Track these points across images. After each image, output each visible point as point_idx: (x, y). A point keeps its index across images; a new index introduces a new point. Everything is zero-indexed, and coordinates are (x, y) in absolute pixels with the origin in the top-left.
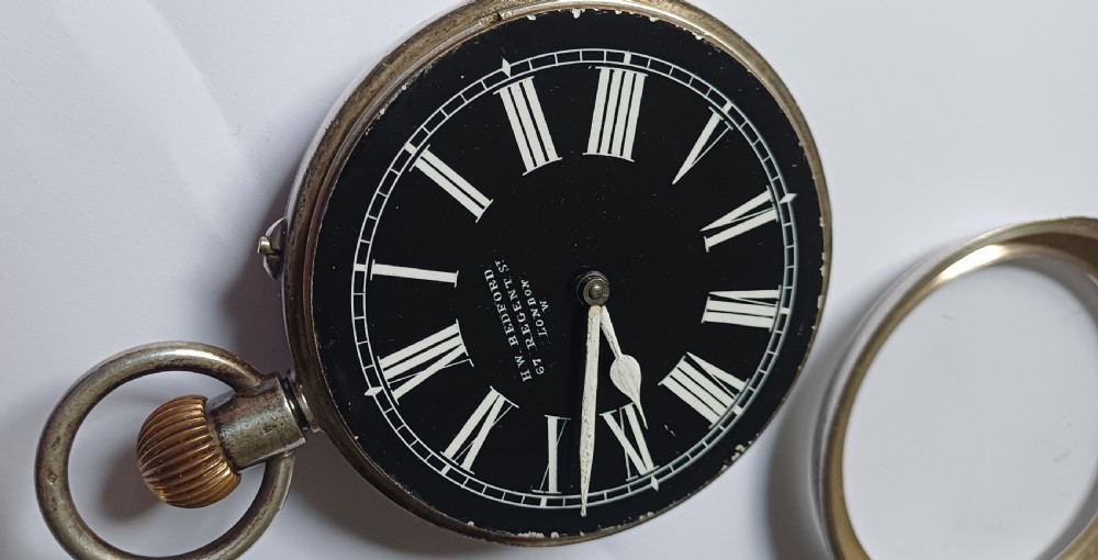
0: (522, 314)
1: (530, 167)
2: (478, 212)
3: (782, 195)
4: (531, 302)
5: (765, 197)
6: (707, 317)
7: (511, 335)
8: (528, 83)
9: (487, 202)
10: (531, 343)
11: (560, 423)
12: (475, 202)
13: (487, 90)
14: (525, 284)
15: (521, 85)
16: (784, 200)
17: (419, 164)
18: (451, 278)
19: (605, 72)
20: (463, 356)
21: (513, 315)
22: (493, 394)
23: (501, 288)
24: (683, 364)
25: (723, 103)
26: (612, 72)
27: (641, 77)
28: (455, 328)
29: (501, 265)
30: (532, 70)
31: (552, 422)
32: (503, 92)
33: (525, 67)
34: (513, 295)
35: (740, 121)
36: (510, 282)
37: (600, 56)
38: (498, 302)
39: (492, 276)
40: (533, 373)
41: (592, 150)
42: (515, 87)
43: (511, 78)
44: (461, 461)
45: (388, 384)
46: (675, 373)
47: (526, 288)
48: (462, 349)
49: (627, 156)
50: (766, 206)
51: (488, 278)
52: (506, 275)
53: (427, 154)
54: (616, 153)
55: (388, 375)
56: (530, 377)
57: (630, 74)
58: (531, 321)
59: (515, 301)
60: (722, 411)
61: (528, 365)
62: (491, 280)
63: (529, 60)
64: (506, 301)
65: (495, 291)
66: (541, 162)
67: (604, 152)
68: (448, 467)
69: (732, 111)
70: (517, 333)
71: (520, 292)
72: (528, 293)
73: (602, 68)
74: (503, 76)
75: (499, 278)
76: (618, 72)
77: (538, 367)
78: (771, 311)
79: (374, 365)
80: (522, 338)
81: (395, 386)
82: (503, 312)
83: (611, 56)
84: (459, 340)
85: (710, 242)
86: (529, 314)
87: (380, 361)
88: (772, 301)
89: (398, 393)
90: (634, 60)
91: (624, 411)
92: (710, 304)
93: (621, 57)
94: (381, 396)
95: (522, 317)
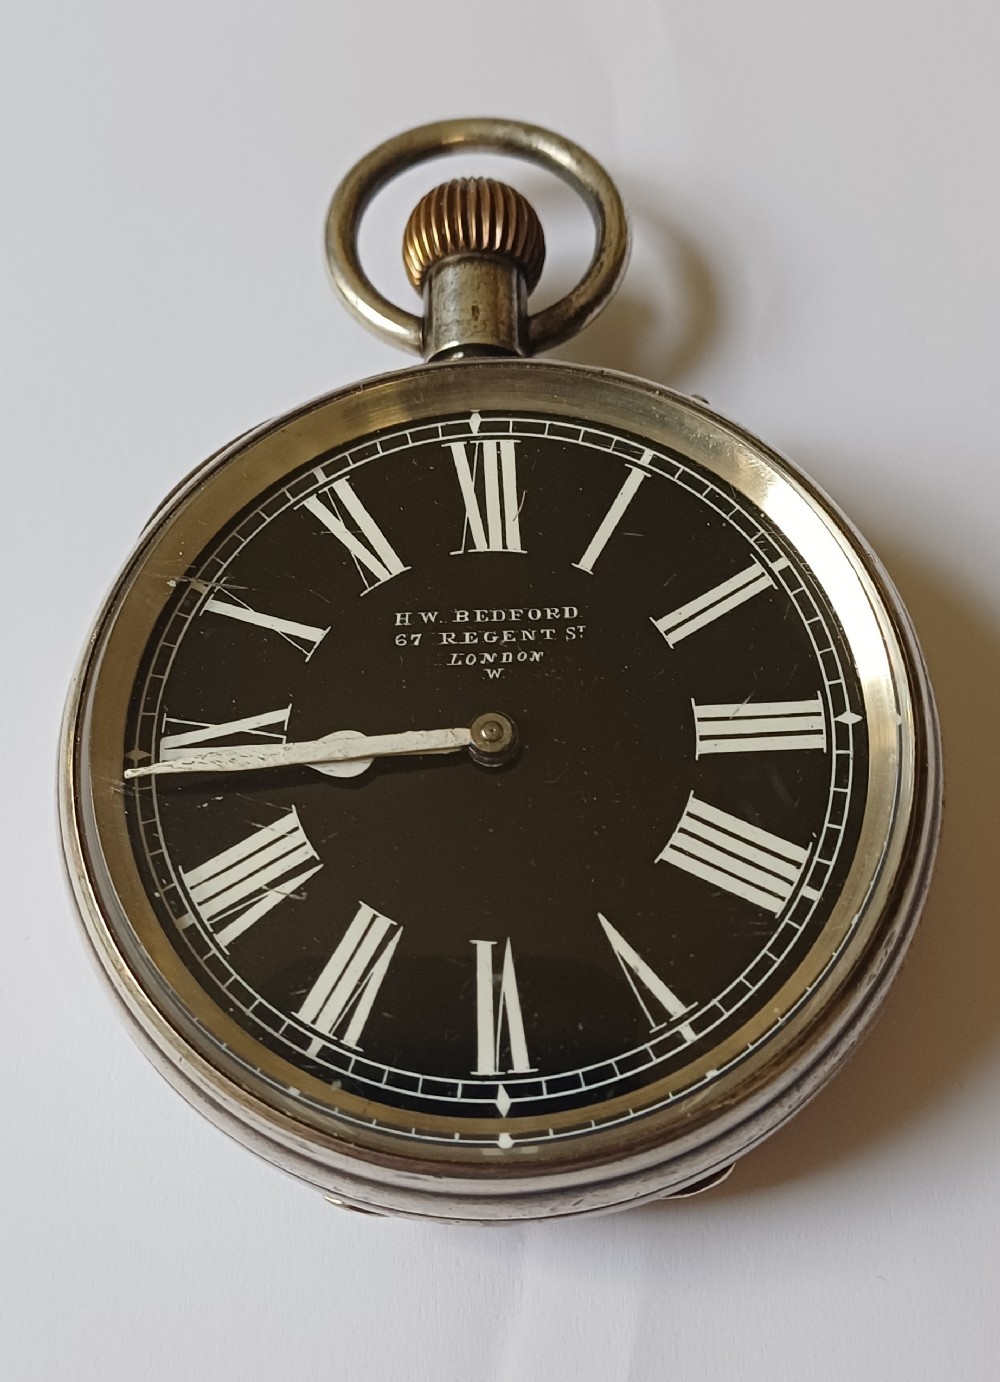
0: (495, 639)
1: (700, 711)
2: (662, 624)
3: (512, 1091)
4: (507, 657)
5: (521, 1062)
6: (365, 912)
7: (473, 616)
8: (818, 742)
9: (672, 639)
10: (447, 639)
11: (308, 644)
12: (678, 625)
13: (827, 683)
14: (537, 656)
15: (819, 732)
16: (502, 1092)
17: (756, 569)
18: (587, 563)
19: (800, 854)
20: (471, 543)
21: (498, 627)
22: (397, 567)
23: (544, 622)
24: (309, 852)
25: (697, 1027)
26: (798, 865)
27: (776, 906)
28: (515, 545)
29: (577, 632)
30: (835, 752)
31: (316, 635)
32: (816, 705)
33: (842, 744)
34: (528, 635)
35: (659, 1050)
36: (548, 637)
37: (827, 853)
38: (526, 612)
39: (567, 615)
40: (402, 629)
41: (694, 805)
42: (819, 723)
43: (833, 720)
44: (323, 499)
45: (477, 442)
46: (300, 836)
47: (530, 655)
48: (481, 546)
49: (668, 855)
50: (505, 1059)
51: (567, 609)
52: (560, 634)
53: (766, 582)
54: (677, 838)
55: (489, 447)
56: (398, 623)
57: (787, 891)
58: (480, 648)
59: (518, 636)
60: (196, 896)
61: (417, 625)
62: (562, 612)
63: (851, 752)
64: (524, 623)
65: (544, 613)
66: (701, 729)
67: (685, 822)
68: (322, 478)
69: (678, 1039)
70: (471, 625)
71: (529, 647)
72: (522, 656)
73: (809, 852)
74: (839, 710)
75: (560, 624)
76: (794, 874)
77: (408, 639)
78: (325, 1026)
79: (511, 433)
80: (459, 630)
81: (470, 451)
82: (509, 615)
83: (821, 869)
84: (496, 546)
85: (484, 950)
86: (490, 648)
87: (512, 442)
88: (341, 1029)
89: (458, 450)
90: (806, 903)
91: (279, 741)
92: (384, 923)
93: (815, 884)
94: (467, 428)
95: (490, 638)
